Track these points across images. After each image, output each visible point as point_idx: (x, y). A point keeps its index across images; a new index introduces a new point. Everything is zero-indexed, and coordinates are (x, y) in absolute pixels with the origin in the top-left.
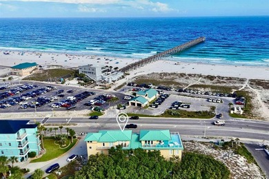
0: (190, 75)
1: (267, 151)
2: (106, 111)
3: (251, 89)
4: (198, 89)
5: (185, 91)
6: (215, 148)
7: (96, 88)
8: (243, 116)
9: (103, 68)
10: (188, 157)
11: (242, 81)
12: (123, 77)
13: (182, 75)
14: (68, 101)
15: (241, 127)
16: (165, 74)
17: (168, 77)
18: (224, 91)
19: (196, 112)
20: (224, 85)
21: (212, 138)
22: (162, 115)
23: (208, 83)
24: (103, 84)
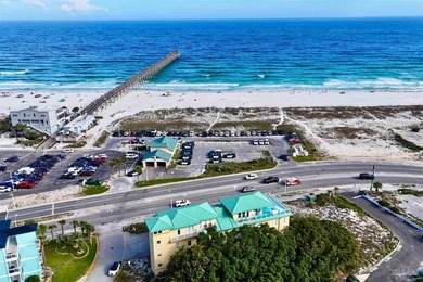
0: (201, 110)
1: (368, 197)
2: (109, 183)
3: (292, 122)
4: (228, 129)
5: (211, 134)
6: (310, 206)
7: (60, 146)
8: (311, 158)
9: (58, 111)
10: (297, 225)
11: (274, 111)
12: (95, 123)
13: (190, 111)
14: (23, 175)
15: (318, 173)
16: (165, 112)
17: (170, 116)
18: (264, 128)
19: (250, 162)
20: (256, 119)
21: (295, 194)
22: (206, 174)
23: (233, 119)
24: (70, 139)
